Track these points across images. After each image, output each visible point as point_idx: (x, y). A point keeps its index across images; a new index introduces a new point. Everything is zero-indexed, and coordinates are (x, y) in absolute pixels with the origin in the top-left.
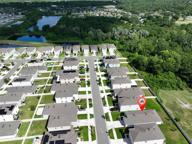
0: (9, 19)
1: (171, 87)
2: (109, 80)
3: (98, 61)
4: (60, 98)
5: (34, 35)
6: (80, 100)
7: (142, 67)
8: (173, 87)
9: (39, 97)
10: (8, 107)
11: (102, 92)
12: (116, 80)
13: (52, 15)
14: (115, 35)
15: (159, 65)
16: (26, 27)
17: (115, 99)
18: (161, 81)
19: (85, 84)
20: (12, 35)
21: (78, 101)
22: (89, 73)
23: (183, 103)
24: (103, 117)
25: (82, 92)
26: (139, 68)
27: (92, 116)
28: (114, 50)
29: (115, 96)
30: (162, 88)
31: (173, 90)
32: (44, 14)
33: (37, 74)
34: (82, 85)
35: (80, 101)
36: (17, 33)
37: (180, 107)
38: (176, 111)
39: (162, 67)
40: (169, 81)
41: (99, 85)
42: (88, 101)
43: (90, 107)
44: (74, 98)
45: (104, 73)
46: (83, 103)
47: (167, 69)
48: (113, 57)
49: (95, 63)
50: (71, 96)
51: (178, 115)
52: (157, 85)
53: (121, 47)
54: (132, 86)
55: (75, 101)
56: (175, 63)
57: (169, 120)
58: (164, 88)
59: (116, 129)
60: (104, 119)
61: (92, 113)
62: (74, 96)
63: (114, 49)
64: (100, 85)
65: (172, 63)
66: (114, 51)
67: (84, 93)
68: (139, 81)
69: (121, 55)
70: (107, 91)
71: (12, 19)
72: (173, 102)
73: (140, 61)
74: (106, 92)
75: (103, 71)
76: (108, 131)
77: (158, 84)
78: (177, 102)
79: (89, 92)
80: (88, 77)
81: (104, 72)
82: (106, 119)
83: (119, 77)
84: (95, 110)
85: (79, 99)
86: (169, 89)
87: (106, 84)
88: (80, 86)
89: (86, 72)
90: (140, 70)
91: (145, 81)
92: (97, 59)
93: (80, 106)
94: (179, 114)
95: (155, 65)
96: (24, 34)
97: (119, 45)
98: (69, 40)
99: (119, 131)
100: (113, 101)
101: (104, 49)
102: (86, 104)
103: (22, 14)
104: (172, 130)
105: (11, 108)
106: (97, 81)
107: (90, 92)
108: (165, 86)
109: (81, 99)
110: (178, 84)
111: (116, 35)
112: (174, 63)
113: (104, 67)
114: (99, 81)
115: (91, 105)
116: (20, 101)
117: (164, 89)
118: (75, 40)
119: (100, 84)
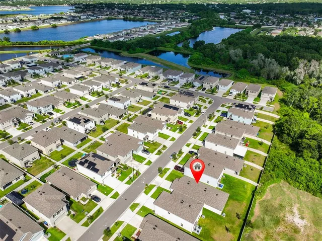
0: (168, 27)
3: (227, 107)
4: (132, 131)
5: (181, 53)
8: (308, 186)
9: (118, 122)
10: (84, 119)
11: (188, 145)
13: (230, 26)
16: (179, 41)
18: (293, 169)
20: (155, 49)
21: (151, 142)
22: (197, 118)
23: (299, 215)
27: (149, 163)
28: (271, 99)
29: (198, 156)
31: (307, 191)
32: (219, 23)
33: (137, 99)
34: (173, 129)
35: (153, 143)
36: (161, 47)
38: (266, 216)
41: (192, 137)
42: (161, 147)
43: (156, 154)
44: (147, 137)
45: (215, 124)
46: (154, 147)
48: (250, 107)
49: (220, 108)
50: (144, 132)
51: (264, 222)
54: (235, 155)
55: (147, 141)
58: (291, 182)
59: (159, 188)
60: (159, 172)
61: (152, 161)
62: (148, 134)
63: (270, 96)
64: (195, 137)
66: (269, 99)
67: (166, 137)
68: (258, 154)
69: (277, 110)
70: (195, 146)
71: (170, 28)
74: (193, 148)
75: (217, 122)
76: (149, 185)
77: (287, 170)
79: (173, 139)
80: (191, 122)
82: (161, 174)
84: (158, 160)
86: (299, 186)
88: (170, 128)
89: (194, 115)
92: (229, 104)
93: (148, 148)
96: (168, 49)
98: (217, 68)
101: (253, 92)
103: (189, 22)
105: (87, 121)
107: (175, 139)
109: (156, 142)
113: (227, 117)
115: (159, 153)
116: (100, 119)
117: (288, 182)
118: (225, 69)
119: (196, 135)
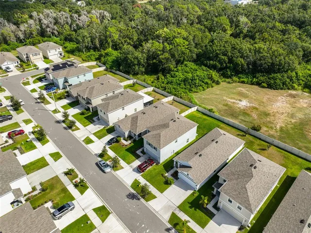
1: (203, 84)
2: (88, 109)
3: (34, 82)
6: (39, 187)
7: (137, 68)
8: (207, 83)
11: (89, 141)
12: (110, 101)
14: (44, 26)
15: (167, 55)
17: (129, 142)
18: (185, 81)
19: (31, 141)
21: (34, 194)
22: (26, 112)
23: (236, 100)
24: (132, 196)
25: (32, 164)
26: (133, 71)
27: (103, 213)
28: (61, 54)
29: (126, 136)
30: (192, 91)
34: (23, 148)
35: (43, 190)
37: (239, 108)
38: (240, 118)
39: (173, 56)
40: (197, 76)
41: (70, 131)
42: (65, 180)
43: (82, 193)
44: (17, 192)
45: (65, 102)
46: (55, 191)
47: (182, 59)
48: (69, 63)
49: (29, 88)
50: (6, 190)
51: (247, 122)
52: (182, 88)
53: (70, 46)
54: (145, 104)
55: (23, 200)
56: (187, 45)
57: (245, 136)
59: (181, 207)
60: (139, 199)
61: (99, 203)
62: (14, 185)
63: (58, 50)
64: (74, 128)
65: (183, 46)
66: (59, 55)
67: (39, 164)
68: (147, 92)
69: (81, 60)
70: (99, 135)
72: (224, 105)
73: (130, 56)
74: (100, 137)
75: (60, 98)
76: (169, 226)
77: (182, 85)
78: (229, 103)
79: (56, 156)
80: (27, 122)
81: (65, 98)
82: (143, 197)
83: (109, 95)
84: (101, 192)
85: (34, 189)
86: (203, 88)
87: (86, 121)
88: (17, 152)
89: (12, 112)
90: (135, 74)
91: (158, 88)
92: (27, 79)
93: (49, 205)
94: (247, 120)
95: (160, 57)
97: (64, 43)
99: (191, 207)
100: (128, 150)
101: (36, 55)
102: (65, 190)
104: (263, 150)
106: (58, 122)
107: (58, 153)
108: (195, 86)
109: (41, 184)
110: (210, 76)
111: (48, 27)
112: (187, 47)
113: (58, 88)
114: (64, 121)
115: (81, 186)
119: (71, 126)
